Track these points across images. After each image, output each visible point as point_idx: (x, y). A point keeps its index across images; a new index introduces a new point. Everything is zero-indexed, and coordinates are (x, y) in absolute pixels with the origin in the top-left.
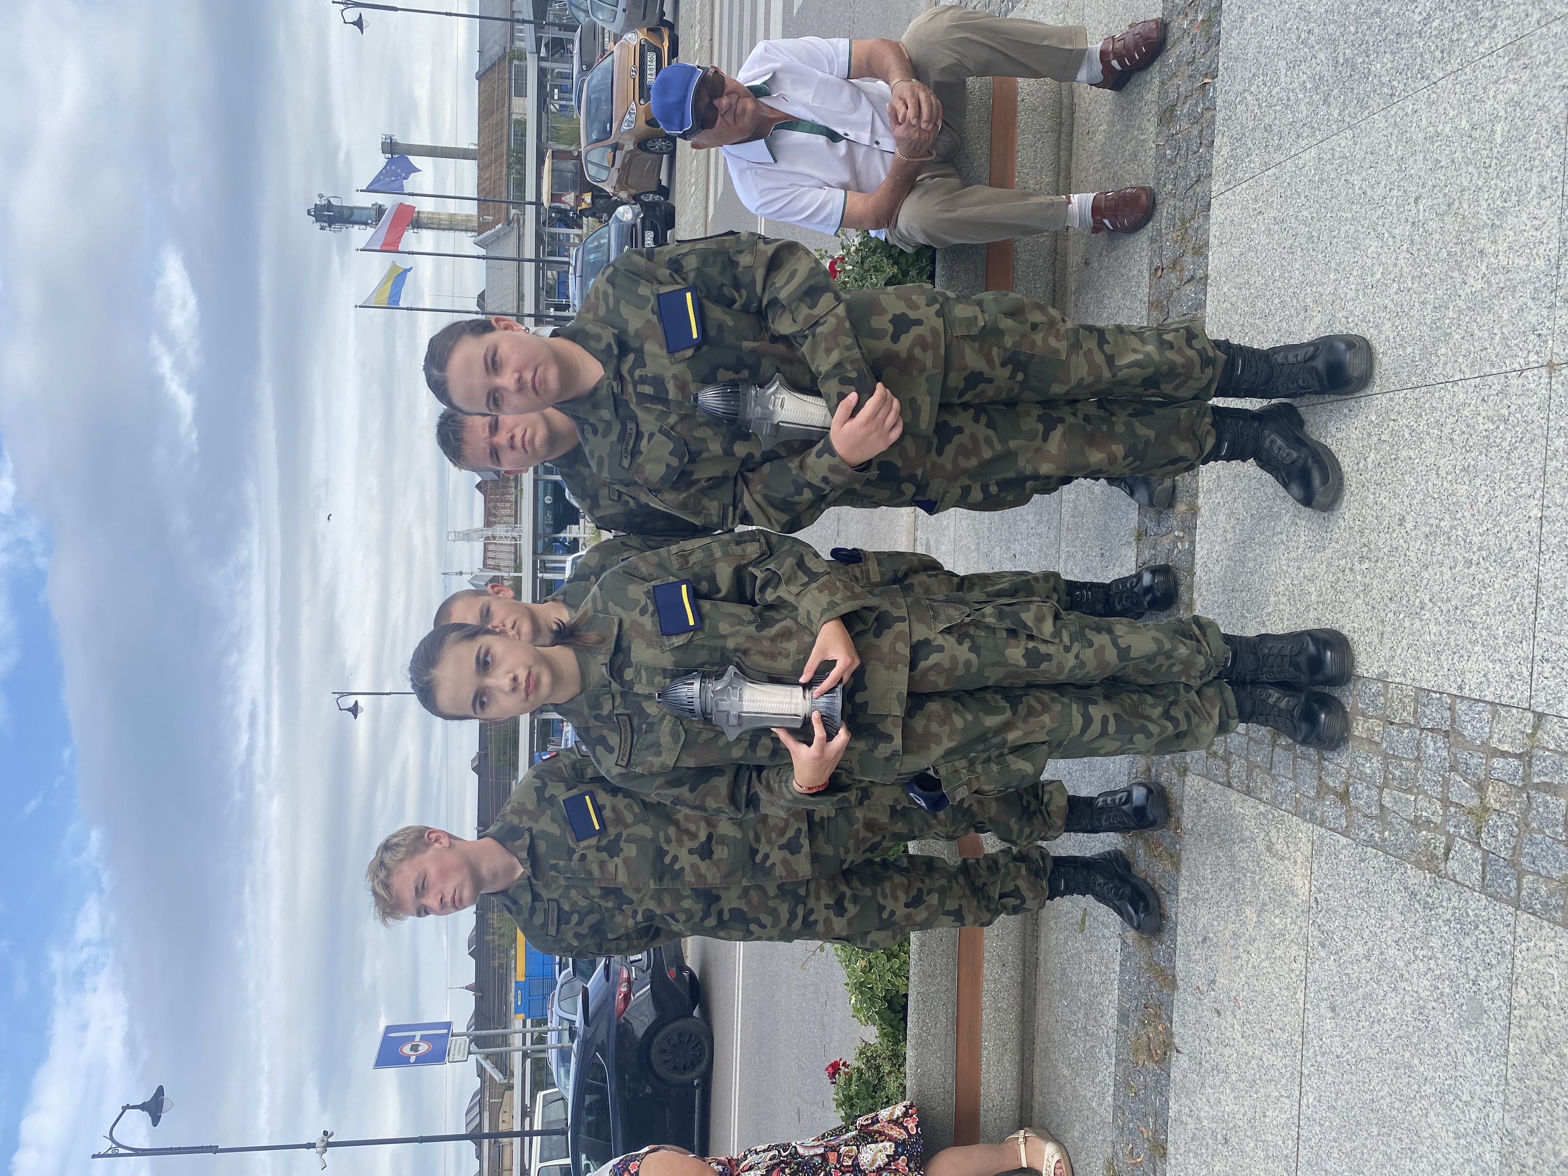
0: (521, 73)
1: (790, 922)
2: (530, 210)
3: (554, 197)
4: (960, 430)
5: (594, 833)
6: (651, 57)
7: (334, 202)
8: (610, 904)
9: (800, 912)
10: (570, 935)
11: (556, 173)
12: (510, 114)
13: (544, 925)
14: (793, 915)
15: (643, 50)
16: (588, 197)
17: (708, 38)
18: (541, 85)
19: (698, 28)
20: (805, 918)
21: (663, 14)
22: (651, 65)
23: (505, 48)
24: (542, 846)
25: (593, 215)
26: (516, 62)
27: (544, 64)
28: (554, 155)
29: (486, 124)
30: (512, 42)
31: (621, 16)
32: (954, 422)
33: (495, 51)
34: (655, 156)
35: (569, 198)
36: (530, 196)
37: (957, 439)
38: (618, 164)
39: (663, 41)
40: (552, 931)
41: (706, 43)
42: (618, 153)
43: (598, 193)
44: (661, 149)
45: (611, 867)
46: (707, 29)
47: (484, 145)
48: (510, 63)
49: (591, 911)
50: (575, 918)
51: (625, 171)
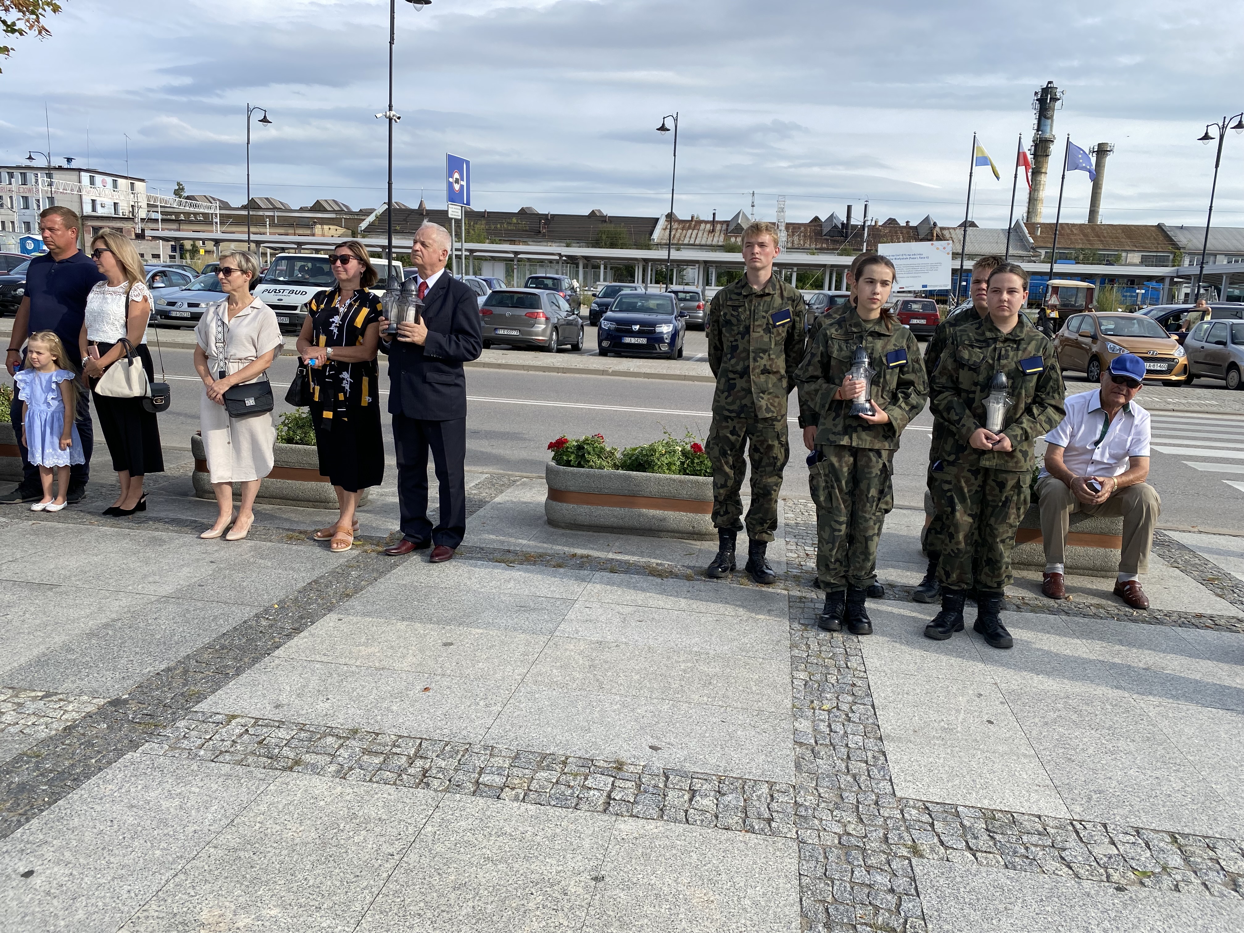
0: (1161, 262)
1: (728, 410)
2: (1045, 268)
3: (1056, 289)
4: (976, 479)
5: (775, 322)
6: (1164, 366)
7: (1058, 104)
8: (741, 329)
9: (733, 415)
10: (726, 311)
11: (1075, 292)
12: (1127, 251)
13: (731, 299)
14: (731, 411)
15: (1171, 361)
16: (1055, 315)
17: (1175, 408)
18: (1150, 278)
19: (1184, 401)
20: (729, 417)
21: (1199, 376)
22: (1157, 366)
23: (1184, 248)
24: (768, 299)
25: (1040, 319)
26: (1171, 257)
27: (1167, 281)
28: (1090, 291)
29: (1120, 231)
30: (1189, 254)
31: (1199, 344)
32: (979, 477)
33: (1182, 239)
34: (1086, 367)
35: (1054, 300)
36: (1058, 268)
37: (973, 478)
38: (1080, 339)
39: (1176, 375)
40: (729, 303)
41: (1171, 407)
42: (1090, 339)
43: (1059, 323)
44: (1091, 372)
45: (760, 330)
46: (1182, 407)
47: (1101, 229)
48: (1171, 253)
49: (738, 320)
50: (735, 313)
51: (1076, 344)
